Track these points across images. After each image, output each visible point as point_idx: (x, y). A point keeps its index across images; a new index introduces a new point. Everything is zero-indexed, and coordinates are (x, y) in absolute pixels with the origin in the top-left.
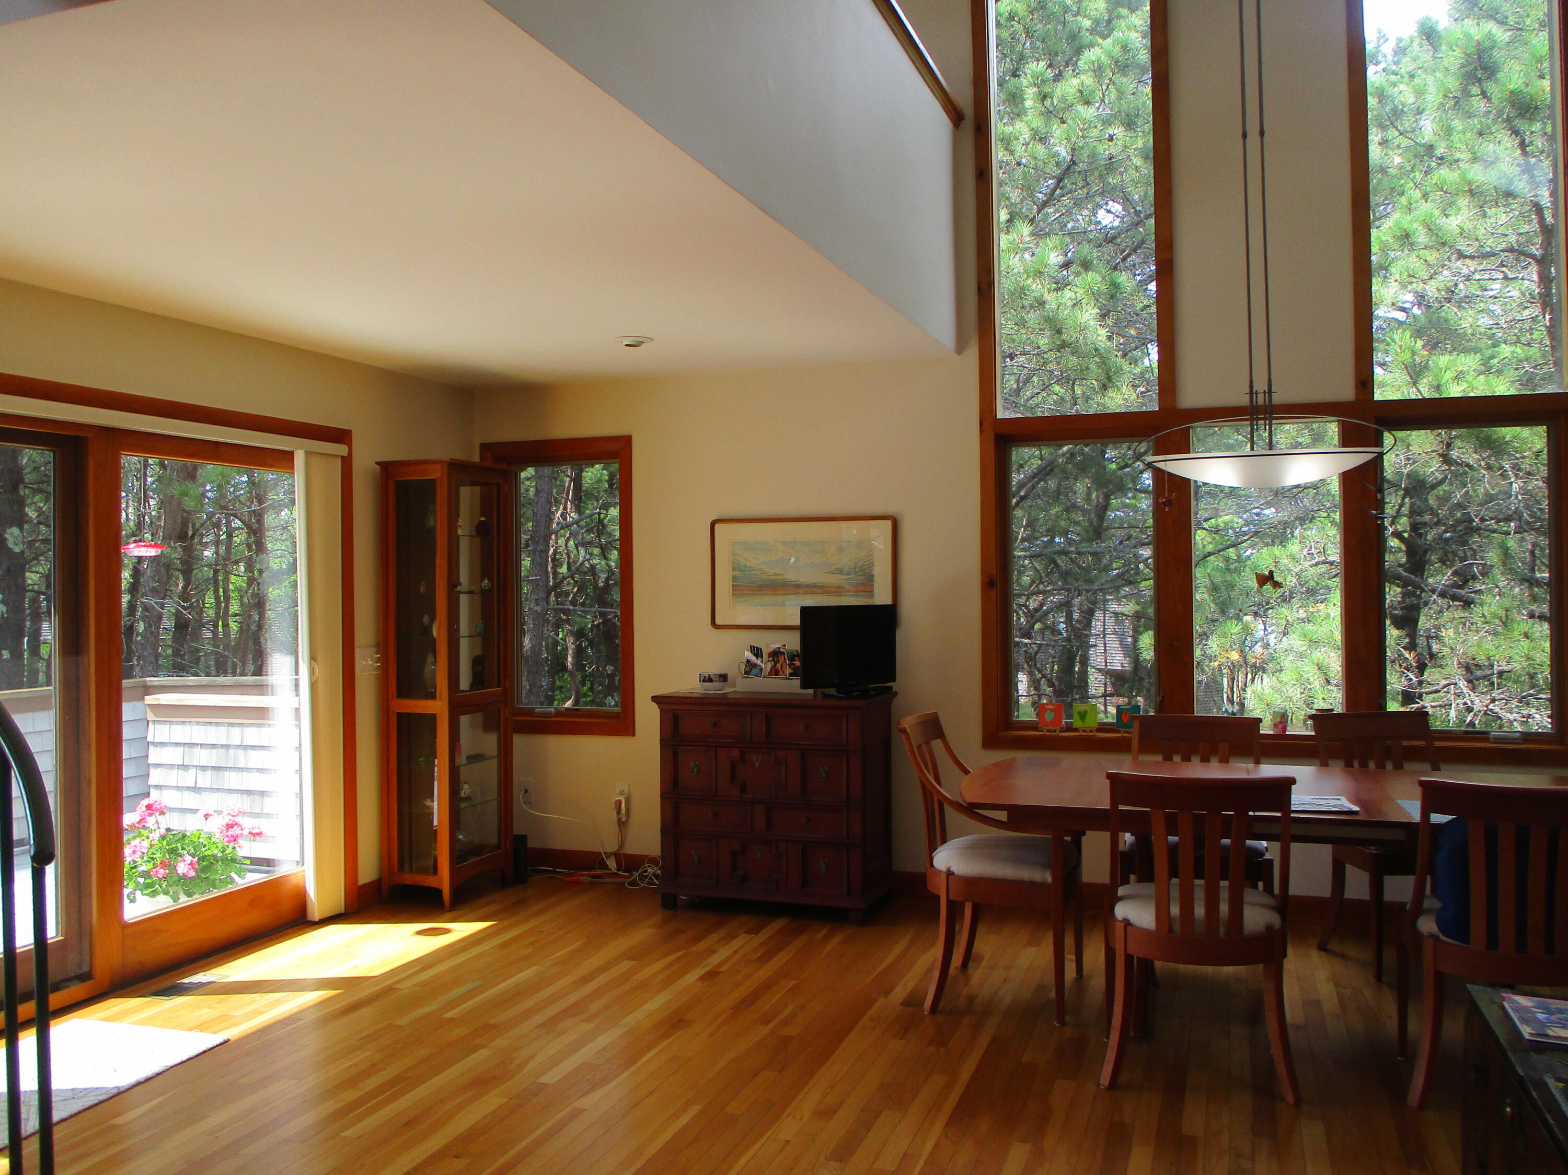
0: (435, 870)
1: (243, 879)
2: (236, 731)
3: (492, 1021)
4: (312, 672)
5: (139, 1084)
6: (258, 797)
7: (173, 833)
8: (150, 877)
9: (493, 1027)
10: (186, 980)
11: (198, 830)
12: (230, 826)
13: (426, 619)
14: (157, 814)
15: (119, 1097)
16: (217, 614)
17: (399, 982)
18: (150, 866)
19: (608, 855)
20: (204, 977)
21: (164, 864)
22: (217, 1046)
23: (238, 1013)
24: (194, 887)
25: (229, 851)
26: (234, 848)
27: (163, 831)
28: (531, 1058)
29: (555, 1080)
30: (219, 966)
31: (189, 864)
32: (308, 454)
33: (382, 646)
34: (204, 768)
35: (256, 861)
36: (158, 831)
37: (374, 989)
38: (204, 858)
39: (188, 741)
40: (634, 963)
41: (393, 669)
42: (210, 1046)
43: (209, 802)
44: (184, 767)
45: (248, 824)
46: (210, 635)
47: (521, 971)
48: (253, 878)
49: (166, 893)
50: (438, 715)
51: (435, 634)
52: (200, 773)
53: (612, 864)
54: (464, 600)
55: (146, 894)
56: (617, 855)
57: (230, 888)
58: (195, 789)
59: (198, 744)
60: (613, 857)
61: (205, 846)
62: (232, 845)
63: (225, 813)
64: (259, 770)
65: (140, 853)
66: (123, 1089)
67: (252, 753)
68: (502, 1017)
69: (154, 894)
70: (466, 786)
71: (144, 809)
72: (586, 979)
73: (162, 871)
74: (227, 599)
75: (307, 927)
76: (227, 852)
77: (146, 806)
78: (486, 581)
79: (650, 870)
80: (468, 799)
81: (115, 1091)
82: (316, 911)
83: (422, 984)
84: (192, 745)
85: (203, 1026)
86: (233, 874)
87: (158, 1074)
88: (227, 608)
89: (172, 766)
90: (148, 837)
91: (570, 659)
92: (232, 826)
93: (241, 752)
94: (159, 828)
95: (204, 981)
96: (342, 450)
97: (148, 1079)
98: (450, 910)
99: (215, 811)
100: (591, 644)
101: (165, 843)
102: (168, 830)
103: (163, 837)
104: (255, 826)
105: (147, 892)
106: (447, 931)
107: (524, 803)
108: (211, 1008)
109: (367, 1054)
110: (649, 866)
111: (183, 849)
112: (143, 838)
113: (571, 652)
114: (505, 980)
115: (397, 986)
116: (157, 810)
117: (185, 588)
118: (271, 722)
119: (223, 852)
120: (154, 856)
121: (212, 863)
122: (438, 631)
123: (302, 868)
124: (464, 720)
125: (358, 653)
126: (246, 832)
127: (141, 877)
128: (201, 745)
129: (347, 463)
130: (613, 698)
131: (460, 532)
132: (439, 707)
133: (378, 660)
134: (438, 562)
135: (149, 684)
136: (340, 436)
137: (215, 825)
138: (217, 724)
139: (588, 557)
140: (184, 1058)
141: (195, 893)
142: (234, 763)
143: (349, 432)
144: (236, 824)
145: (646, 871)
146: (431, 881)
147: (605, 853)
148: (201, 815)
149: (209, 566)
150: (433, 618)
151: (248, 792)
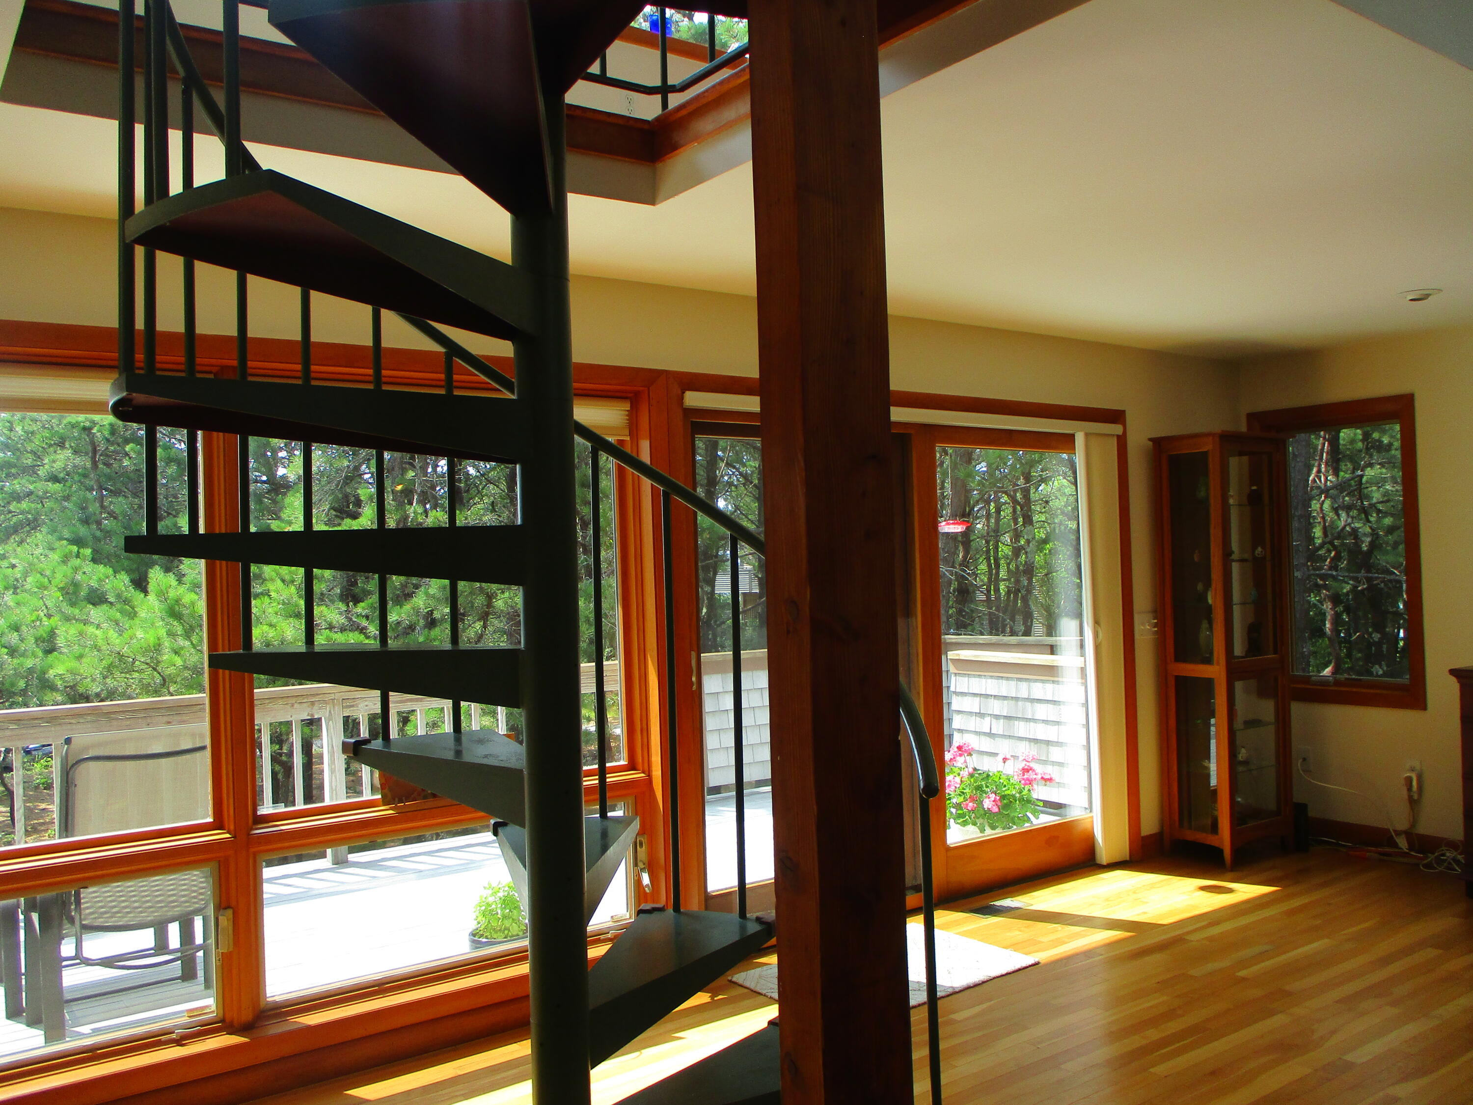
0: (1214, 828)
1: (1037, 818)
2: (1024, 685)
3: (1287, 988)
4: (1096, 635)
5: (969, 988)
6: (1044, 746)
7: (979, 772)
8: (961, 809)
9: (1289, 994)
10: (998, 903)
11: (999, 772)
12: (1026, 770)
13: (1200, 587)
14: (966, 755)
15: (954, 996)
16: (990, 579)
17: (1188, 933)
18: (961, 799)
19: (1398, 833)
20: (1011, 902)
21: (972, 799)
22: (1030, 966)
23: (1045, 939)
24: (997, 821)
25: (1025, 792)
26: (1029, 790)
27: (971, 770)
28: (1333, 1032)
29: (1364, 1060)
30: (1024, 894)
31: (994, 801)
32: (1087, 435)
33: (1158, 612)
34: (997, 717)
35: (1048, 804)
36: (966, 769)
37: (1164, 937)
38: (1003, 797)
39: (983, 693)
40: (1441, 951)
41: (1170, 633)
42: (1024, 965)
43: (1004, 747)
44: (981, 715)
45: (1038, 768)
46: (984, 598)
47: (1311, 942)
48: (1045, 820)
49: (975, 824)
50: (1215, 680)
51: (1210, 601)
52: (994, 721)
53: (1402, 843)
54: (1235, 568)
55: (958, 823)
56: (1409, 834)
57: (1027, 827)
58: (991, 735)
59: (991, 696)
60: (1403, 836)
61: (1005, 786)
62: (1027, 787)
63: (1021, 758)
64: (1044, 721)
65: (954, 788)
66: (957, 990)
67: (1038, 706)
68: (1298, 985)
69: (964, 824)
70: (1243, 751)
71: (956, 749)
72: (1385, 961)
73: (971, 804)
74: (998, 566)
75: (1094, 870)
76: (1023, 793)
77: (957, 748)
78: (1260, 549)
79: (1448, 854)
80: (1246, 763)
81: (951, 990)
82: (1104, 855)
83: (1211, 939)
84: (987, 696)
85: (1015, 946)
86: (1029, 814)
87: (984, 982)
88: (998, 573)
89: (971, 713)
90: (959, 774)
91: (1328, 625)
92: (1028, 771)
93: (1028, 704)
94: (967, 767)
95: (1013, 906)
96: (1117, 429)
97: (976, 985)
98: (1232, 871)
99: (1012, 756)
100: (1347, 610)
101: (972, 780)
102: (975, 769)
103: (971, 775)
104: (1046, 772)
105: (959, 821)
106: (1230, 891)
107: (1304, 771)
108: (1020, 931)
109: (1165, 998)
110: (1447, 850)
111: (987, 787)
112: (954, 774)
113: (1329, 617)
114: (1296, 948)
115: (1187, 937)
116: (966, 751)
117: (965, 557)
118: (1060, 679)
119: (1020, 793)
120: (965, 791)
121: (1011, 802)
122: (1213, 598)
123: (1090, 815)
124: (1239, 685)
125: (1137, 618)
126: (1039, 777)
127: (954, 807)
128: (995, 696)
129: (1122, 441)
130: (1381, 667)
131: (1231, 501)
132: (1216, 671)
133: (1156, 625)
134: (1212, 531)
135: (948, 641)
136: (1115, 416)
137: (1012, 769)
138: (1008, 679)
139: (1350, 520)
140: (1004, 972)
141: (998, 827)
142: (1023, 714)
143: (1123, 412)
144: (1031, 769)
145: (1443, 855)
146: (1211, 840)
147: (1395, 831)
148: (1000, 758)
149: (983, 537)
150: (1208, 585)
151: (1036, 741)
